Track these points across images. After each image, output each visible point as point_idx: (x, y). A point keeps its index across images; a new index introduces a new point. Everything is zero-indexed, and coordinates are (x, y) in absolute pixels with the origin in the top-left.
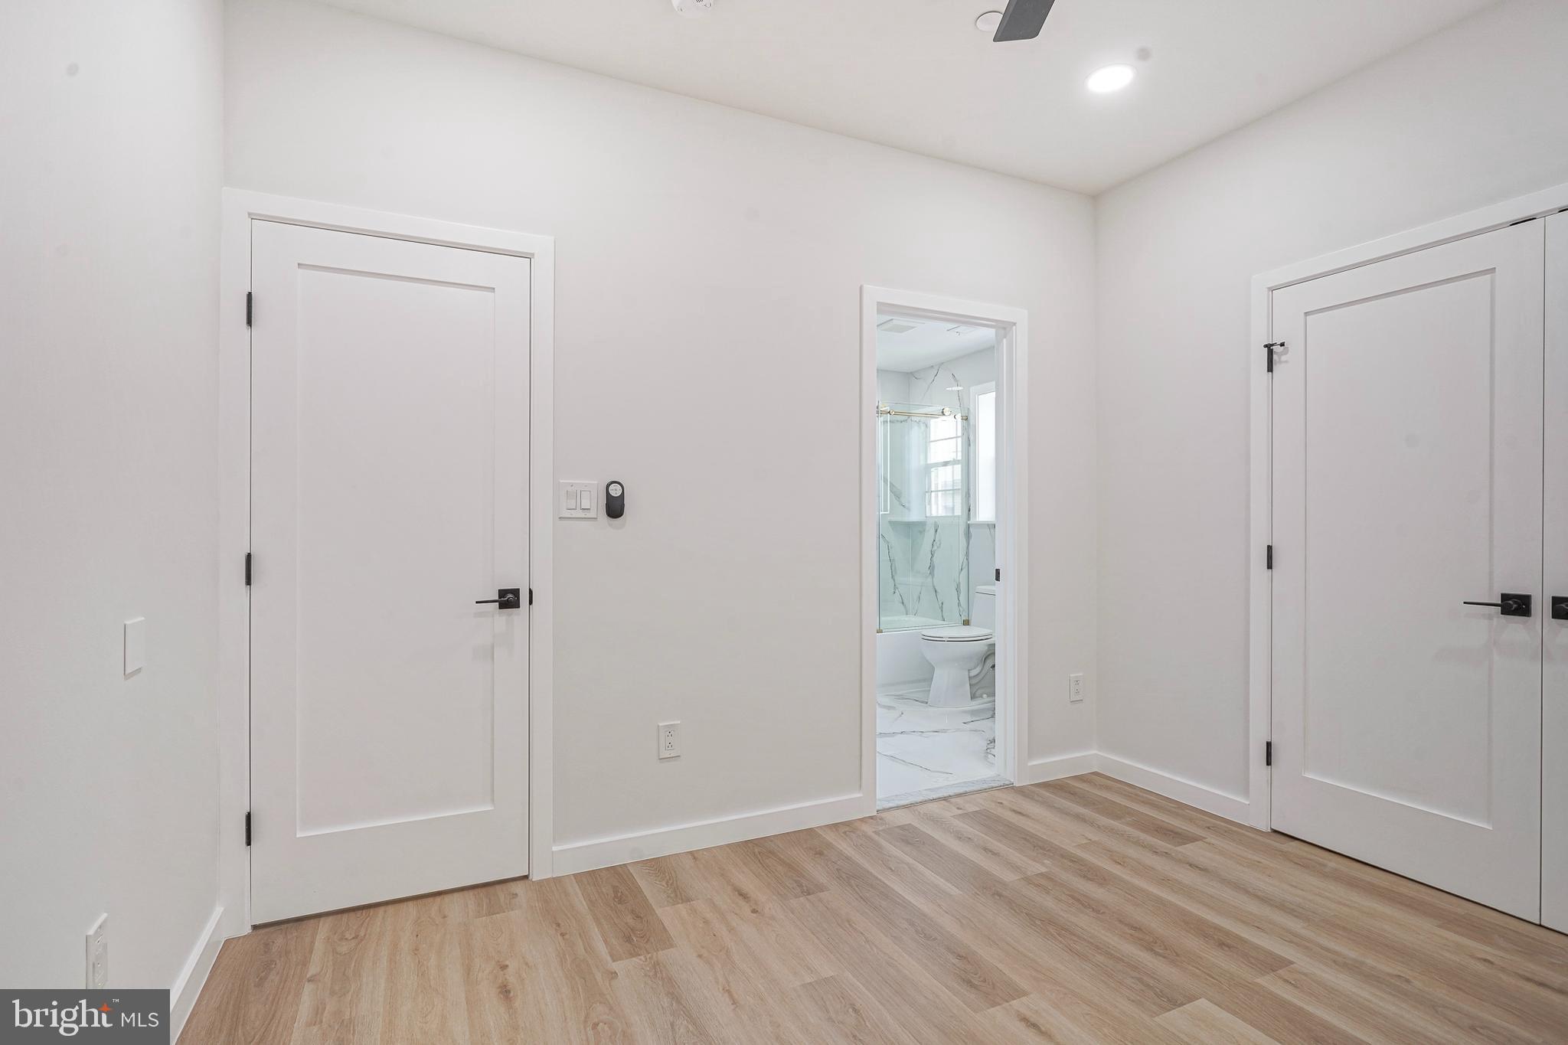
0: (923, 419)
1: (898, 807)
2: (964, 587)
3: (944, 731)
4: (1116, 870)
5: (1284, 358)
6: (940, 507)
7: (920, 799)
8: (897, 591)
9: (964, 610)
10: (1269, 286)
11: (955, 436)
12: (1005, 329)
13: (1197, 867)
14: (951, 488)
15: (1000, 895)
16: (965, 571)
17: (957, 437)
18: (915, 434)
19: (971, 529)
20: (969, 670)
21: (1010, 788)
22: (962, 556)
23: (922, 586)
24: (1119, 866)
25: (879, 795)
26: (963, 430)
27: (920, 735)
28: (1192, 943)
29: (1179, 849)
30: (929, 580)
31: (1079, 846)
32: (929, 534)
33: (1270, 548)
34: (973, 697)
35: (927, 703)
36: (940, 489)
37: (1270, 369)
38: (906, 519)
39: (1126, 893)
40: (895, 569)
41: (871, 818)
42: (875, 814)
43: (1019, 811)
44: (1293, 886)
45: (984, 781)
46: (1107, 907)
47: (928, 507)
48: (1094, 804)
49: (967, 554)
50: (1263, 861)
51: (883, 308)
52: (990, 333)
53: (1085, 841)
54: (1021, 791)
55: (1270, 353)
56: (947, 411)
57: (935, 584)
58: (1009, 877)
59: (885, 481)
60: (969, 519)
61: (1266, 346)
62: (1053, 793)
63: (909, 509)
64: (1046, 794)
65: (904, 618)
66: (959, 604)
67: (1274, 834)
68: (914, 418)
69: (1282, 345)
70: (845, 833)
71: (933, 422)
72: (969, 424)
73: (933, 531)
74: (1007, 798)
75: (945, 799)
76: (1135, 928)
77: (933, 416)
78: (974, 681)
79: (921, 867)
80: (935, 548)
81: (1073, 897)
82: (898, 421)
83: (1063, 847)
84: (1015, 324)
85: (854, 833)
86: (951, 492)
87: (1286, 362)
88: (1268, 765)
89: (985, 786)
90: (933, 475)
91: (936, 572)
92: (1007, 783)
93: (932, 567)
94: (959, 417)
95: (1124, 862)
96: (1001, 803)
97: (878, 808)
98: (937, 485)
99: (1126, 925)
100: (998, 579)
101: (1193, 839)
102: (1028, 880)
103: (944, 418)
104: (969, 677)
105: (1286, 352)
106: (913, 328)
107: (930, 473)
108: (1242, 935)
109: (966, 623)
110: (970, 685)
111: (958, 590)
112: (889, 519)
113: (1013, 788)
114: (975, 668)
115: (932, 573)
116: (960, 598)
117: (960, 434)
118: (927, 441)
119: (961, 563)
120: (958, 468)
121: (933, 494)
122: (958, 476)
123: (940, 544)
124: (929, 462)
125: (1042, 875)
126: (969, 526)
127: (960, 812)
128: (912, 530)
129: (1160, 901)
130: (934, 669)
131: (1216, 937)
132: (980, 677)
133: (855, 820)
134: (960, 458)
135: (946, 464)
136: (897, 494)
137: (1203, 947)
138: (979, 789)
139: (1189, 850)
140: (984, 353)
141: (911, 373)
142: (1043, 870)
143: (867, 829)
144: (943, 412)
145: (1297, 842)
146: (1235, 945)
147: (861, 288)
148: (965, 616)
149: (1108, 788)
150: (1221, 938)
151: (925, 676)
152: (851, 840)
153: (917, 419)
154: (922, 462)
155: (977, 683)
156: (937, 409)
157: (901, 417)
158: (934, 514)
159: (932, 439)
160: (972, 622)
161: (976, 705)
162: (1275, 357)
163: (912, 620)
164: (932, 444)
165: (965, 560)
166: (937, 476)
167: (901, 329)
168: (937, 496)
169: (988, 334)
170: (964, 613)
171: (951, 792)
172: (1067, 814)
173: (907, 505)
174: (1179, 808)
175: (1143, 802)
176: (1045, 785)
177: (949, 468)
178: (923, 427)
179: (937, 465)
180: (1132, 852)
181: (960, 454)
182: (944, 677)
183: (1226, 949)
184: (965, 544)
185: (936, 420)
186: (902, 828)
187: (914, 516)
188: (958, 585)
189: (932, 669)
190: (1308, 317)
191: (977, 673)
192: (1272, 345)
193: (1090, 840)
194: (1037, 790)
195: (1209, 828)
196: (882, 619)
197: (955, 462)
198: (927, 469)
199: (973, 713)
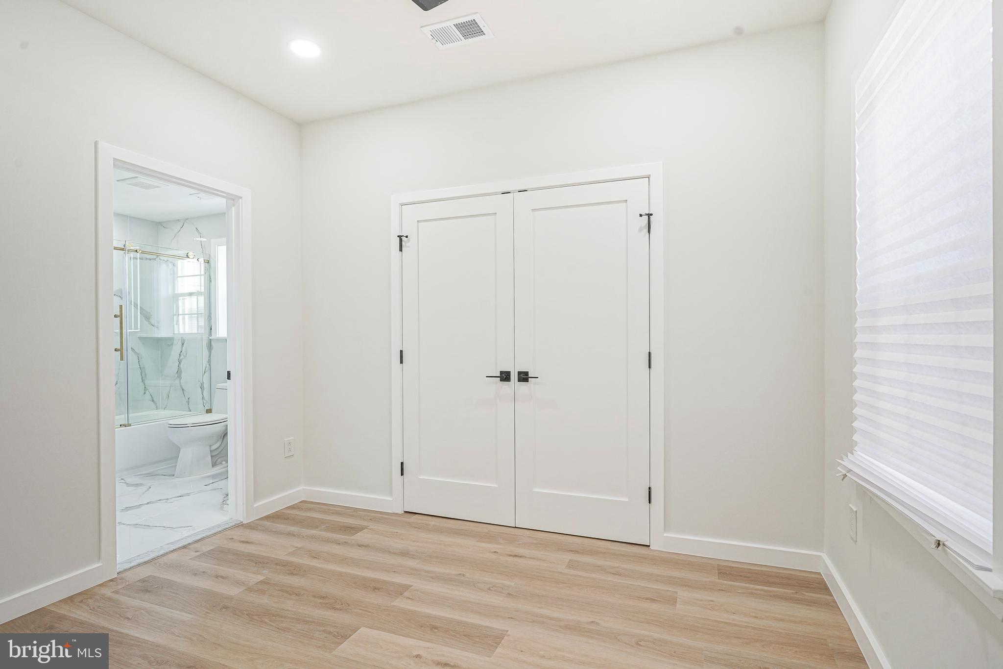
0: (170, 259)
1: (139, 565)
2: (206, 386)
3: (188, 494)
4: (314, 563)
5: (408, 244)
6: (187, 327)
7: (162, 552)
8: (147, 392)
9: (207, 402)
10: (400, 202)
11: (199, 274)
12: (233, 200)
13: (363, 546)
14: (196, 313)
15: (226, 607)
16: (207, 374)
17: (201, 275)
18: (163, 270)
19: (212, 343)
20: (210, 446)
21: (240, 526)
22: (205, 363)
23: (170, 387)
24: (315, 560)
25: (119, 559)
26: (205, 270)
27: (166, 502)
28: (357, 594)
29: (354, 537)
30: (177, 381)
31: (289, 554)
32: (176, 348)
33: (401, 351)
34: (214, 465)
35: (174, 475)
36: (186, 312)
37: (401, 250)
38: (156, 336)
39: (319, 576)
40: (145, 374)
41: (111, 580)
42: (116, 576)
43: (246, 540)
44: (414, 541)
45: (219, 526)
46: (306, 590)
47: (176, 326)
48: (301, 522)
49: (209, 361)
50: (398, 531)
51: (118, 164)
52: (222, 202)
53: (294, 549)
54: (249, 526)
55: (401, 241)
56: (191, 254)
57: (182, 384)
58: (233, 591)
59: (136, 305)
60: (210, 334)
61: (398, 236)
62: (273, 522)
63: (158, 328)
64: (267, 524)
65: (155, 412)
66: (203, 398)
67: (406, 514)
68: (162, 258)
69: (407, 237)
70: (81, 602)
71: (180, 262)
72: (210, 266)
73: (180, 344)
74: (237, 534)
75: (184, 547)
76: (323, 598)
77: (180, 257)
78: (214, 454)
79: (157, 608)
80: (182, 357)
81: (282, 591)
82: (147, 259)
83: (278, 558)
84: (241, 198)
85: (91, 598)
86: (196, 315)
87: (409, 247)
88: (402, 475)
89: (220, 529)
90: (180, 302)
91: (183, 375)
92: (238, 523)
93: (179, 372)
94: (201, 260)
95: (318, 556)
96: (232, 539)
97: (118, 570)
98: (184, 310)
99: (318, 597)
100: (229, 378)
101: (361, 529)
102: (250, 589)
103: (188, 259)
104: (211, 451)
105: (409, 241)
106: (158, 187)
107: (178, 300)
108: (385, 579)
109: (209, 411)
110: (211, 456)
111: (202, 388)
112: (139, 335)
113: (243, 525)
114: (216, 443)
115: (179, 377)
116: (204, 394)
117: (203, 273)
118: (174, 276)
119: (204, 369)
120: (202, 299)
121: (181, 317)
122: (202, 304)
123: (186, 354)
124: (176, 292)
125: (261, 582)
126: (210, 340)
127: (198, 554)
128: (162, 344)
129: (341, 574)
130: (180, 449)
131: (371, 586)
132: (219, 450)
133: (94, 588)
134: (203, 290)
135: (191, 294)
136: (147, 316)
137: (364, 595)
138: (215, 532)
139: (359, 537)
140: (219, 216)
141: (159, 223)
142: (262, 578)
143: (108, 592)
144: (187, 256)
145: (417, 515)
146: (382, 587)
147: (96, 143)
148: (208, 406)
149: (310, 509)
150: (374, 585)
151: (172, 454)
152: (88, 605)
153: (166, 259)
154: (170, 292)
155: (218, 454)
156: (182, 253)
157: (150, 256)
158: (181, 331)
159: (179, 275)
160: (213, 411)
161: (217, 470)
162: (403, 243)
163: (162, 413)
164: (179, 278)
165: (208, 365)
166: (184, 304)
167: (147, 187)
168: (184, 319)
169: (219, 203)
170: (207, 404)
171: (190, 540)
172: (282, 534)
173: (156, 324)
174: (354, 512)
175: (333, 513)
176: (267, 518)
177: (194, 298)
178: (171, 266)
179: (183, 295)
180: (326, 548)
181: (203, 288)
182: (187, 454)
183: (377, 591)
184: (207, 353)
185: (183, 261)
186: (143, 581)
187: (163, 333)
188: (202, 384)
189: (178, 450)
190: (419, 223)
191: (217, 447)
192: (402, 236)
193: (297, 547)
194: (261, 522)
195: (371, 520)
196: (131, 415)
197: (198, 293)
198: (176, 297)
199: (213, 477)
